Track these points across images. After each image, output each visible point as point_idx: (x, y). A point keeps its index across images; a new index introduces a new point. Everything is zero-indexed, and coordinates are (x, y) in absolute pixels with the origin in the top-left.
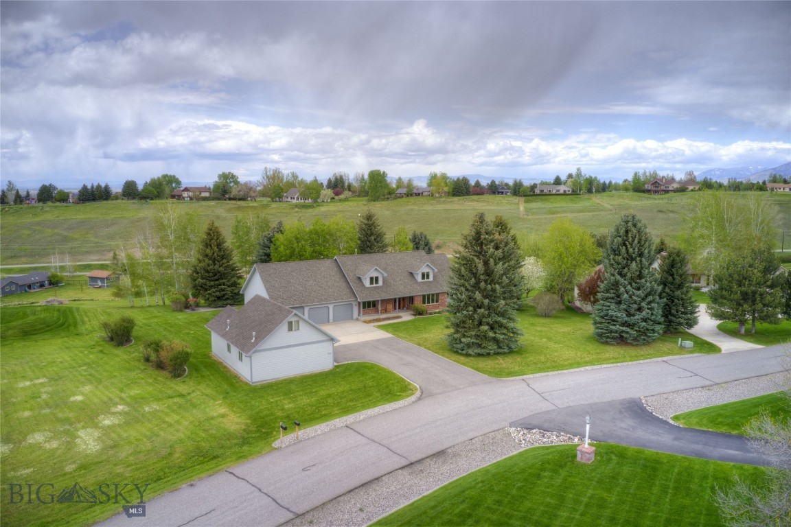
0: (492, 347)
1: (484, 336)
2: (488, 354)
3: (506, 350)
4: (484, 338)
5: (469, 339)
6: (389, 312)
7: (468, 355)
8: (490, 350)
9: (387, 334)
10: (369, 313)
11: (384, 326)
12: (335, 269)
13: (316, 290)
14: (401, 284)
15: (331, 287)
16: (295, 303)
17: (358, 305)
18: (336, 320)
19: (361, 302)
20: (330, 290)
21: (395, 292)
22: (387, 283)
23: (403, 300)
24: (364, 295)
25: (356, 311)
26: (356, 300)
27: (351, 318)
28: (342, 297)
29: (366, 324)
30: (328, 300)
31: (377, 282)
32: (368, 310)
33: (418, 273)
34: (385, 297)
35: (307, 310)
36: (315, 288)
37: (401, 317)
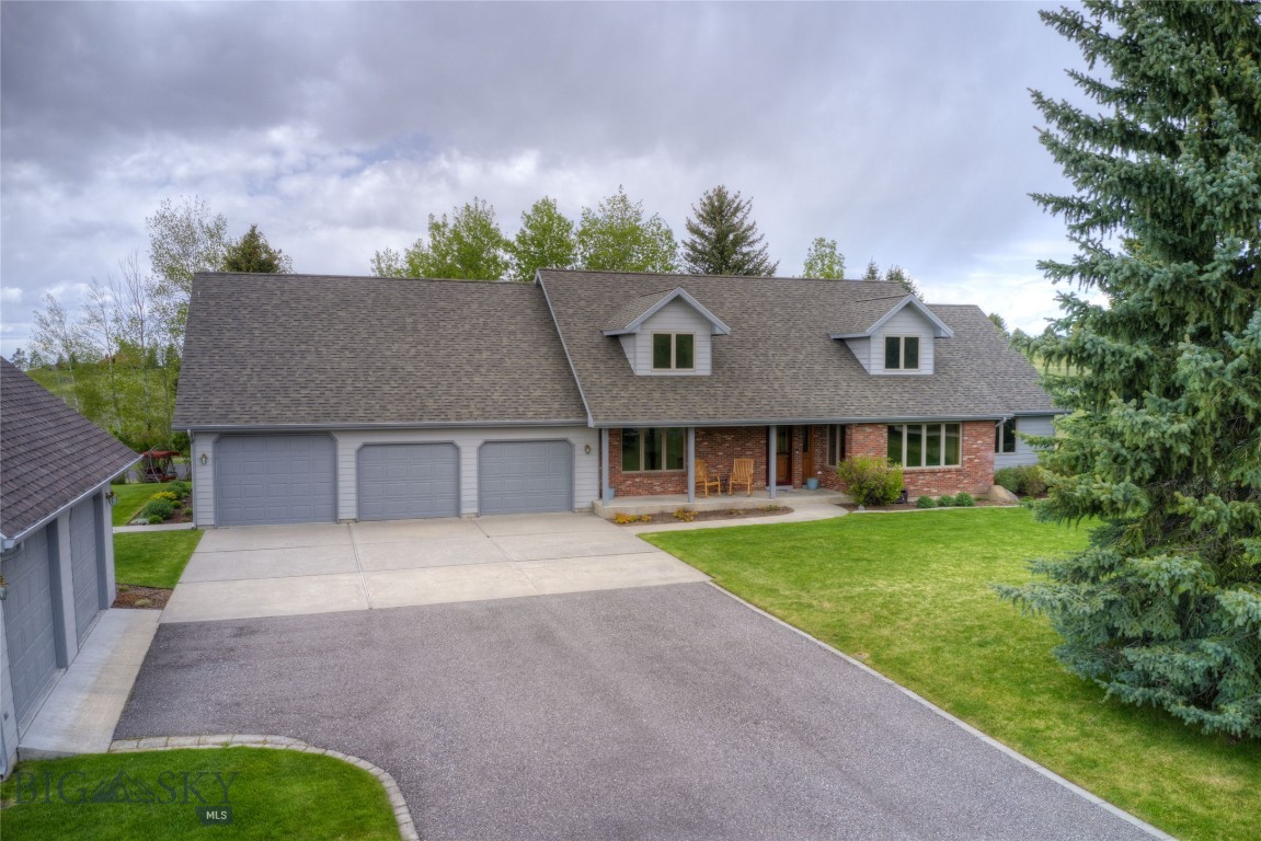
6: (740, 489)
9: (680, 573)
10: (651, 492)
11: (686, 534)
12: (528, 311)
13: (410, 374)
14: (795, 377)
15: (483, 370)
16: (289, 414)
17: (594, 446)
18: (494, 506)
19: (600, 430)
20: (477, 379)
21: (764, 402)
22: (731, 369)
23: (805, 449)
24: (617, 403)
25: (588, 473)
26: (584, 426)
27: (565, 504)
28: (521, 409)
29: (616, 528)
30: (451, 414)
31: (685, 360)
32: (649, 476)
33: (868, 338)
34: (714, 417)
35: (353, 452)
36: (410, 368)
37: (787, 510)
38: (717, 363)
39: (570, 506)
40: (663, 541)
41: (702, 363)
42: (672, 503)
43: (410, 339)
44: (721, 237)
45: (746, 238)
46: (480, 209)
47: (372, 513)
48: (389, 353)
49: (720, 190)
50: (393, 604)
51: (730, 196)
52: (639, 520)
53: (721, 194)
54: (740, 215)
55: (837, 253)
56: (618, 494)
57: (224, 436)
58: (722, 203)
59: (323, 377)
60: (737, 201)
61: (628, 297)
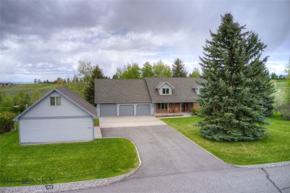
0: (237, 134)
1: (229, 123)
2: (233, 141)
3: (251, 138)
4: (229, 125)
5: (214, 125)
6: (176, 112)
7: (213, 140)
8: (235, 136)
9: (163, 123)
10: (162, 112)
11: (166, 119)
12: (144, 84)
13: (127, 95)
14: (185, 95)
15: (137, 94)
16: (110, 101)
17: (153, 106)
18: (139, 114)
19: (154, 103)
20: (136, 95)
21: (180, 99)
22: (175, 94)
23: (187, 106)
24: (157, 99)
25: (153, 109)
26: (152, 102)
27: (149, 114)
28: (143, 100)
29: (156, 118)
30: (133, 101)
31: (168, 92)
32: (162, 110)
33: (197, 89)
34: (172, 101)
35: (119, 106)
36: (126, 94)
37: (183, 115)
38: (173, 93)
39: (150, 115)
40: (162, 120)
41: (170, 93)
42: (165, 114)
43: (126, 89)
44: (178, 67)
45: (182, 67)
46: (136, 64)
47: (122, 115)
48: (123, 91)
49: (178, 59)
50: (127, 126)
51: (180, 60)
52: (160, 117)
53: (178, 60)
54: (181, 63)
55: (198, 70)
56: (157, 113)
57: (101, 104)
58: (178, 61)
59: (114, 95)
60: (181, 61)
61: (159, 82)
